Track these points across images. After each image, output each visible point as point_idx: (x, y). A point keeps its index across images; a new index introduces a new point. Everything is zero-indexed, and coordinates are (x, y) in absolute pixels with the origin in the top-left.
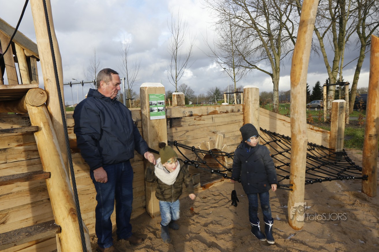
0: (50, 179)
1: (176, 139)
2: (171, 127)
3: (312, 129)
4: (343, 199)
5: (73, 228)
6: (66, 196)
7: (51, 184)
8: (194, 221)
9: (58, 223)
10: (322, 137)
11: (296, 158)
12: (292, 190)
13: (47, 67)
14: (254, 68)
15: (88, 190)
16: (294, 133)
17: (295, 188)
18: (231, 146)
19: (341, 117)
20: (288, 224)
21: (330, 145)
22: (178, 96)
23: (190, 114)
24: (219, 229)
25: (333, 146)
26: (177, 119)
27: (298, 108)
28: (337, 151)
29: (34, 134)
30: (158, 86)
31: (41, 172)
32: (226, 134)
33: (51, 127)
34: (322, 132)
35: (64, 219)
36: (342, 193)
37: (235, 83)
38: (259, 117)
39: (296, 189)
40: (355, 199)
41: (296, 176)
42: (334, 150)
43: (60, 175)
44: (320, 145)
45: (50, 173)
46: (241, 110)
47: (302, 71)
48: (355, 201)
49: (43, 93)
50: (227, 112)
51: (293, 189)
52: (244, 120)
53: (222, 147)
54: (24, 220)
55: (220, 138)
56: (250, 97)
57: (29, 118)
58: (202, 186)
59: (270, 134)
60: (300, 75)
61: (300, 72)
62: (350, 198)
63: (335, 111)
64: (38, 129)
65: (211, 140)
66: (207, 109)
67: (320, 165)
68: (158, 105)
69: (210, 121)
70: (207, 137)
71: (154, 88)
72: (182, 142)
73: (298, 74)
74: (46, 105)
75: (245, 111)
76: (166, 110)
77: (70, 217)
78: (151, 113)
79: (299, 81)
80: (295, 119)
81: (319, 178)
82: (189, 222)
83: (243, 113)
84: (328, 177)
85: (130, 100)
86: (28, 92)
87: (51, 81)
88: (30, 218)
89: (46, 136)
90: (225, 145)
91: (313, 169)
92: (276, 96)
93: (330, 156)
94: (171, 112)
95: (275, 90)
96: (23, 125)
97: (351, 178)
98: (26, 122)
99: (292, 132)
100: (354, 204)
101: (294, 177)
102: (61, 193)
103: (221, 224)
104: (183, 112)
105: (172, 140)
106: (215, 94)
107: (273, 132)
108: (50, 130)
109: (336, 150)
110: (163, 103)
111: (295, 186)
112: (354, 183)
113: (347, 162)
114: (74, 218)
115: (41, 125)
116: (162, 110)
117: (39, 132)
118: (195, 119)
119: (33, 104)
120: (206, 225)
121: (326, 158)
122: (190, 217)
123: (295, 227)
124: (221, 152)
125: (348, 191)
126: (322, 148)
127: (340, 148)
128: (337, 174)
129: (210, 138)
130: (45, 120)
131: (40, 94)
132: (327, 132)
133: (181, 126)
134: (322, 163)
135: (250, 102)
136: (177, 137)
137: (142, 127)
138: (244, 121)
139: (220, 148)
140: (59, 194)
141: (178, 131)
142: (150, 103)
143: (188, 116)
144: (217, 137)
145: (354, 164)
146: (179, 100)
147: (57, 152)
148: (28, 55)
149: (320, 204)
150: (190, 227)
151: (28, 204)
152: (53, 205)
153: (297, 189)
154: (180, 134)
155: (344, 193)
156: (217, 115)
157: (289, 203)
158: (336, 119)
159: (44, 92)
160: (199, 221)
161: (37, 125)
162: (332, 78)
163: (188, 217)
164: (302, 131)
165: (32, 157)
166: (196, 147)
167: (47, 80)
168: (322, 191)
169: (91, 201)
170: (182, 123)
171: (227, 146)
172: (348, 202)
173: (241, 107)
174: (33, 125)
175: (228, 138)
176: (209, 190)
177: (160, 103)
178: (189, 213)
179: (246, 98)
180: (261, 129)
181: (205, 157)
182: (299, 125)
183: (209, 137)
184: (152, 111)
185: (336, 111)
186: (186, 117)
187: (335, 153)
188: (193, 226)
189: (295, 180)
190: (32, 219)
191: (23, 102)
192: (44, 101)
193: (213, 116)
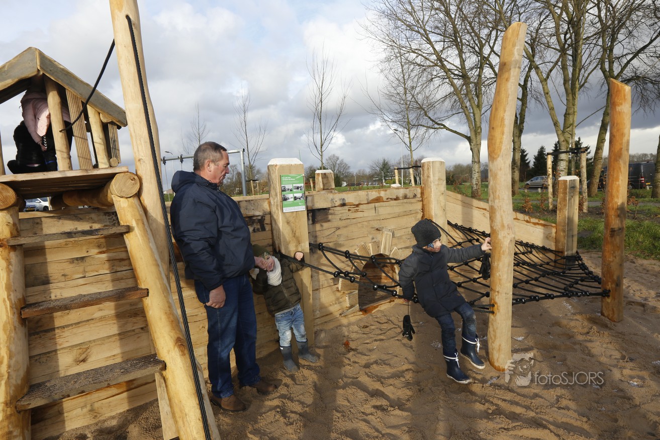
0: (147, 297)
1: (321, 240)
2: (314, 222)
3: (527, 222)
4: (572, 325)
5: (181, 364)
6: (170, 322)
7: (150, 305)
8: (349, 360)
9: (162, 358)
10: (544, 233)
11: (498, 265)
12: (493, 313)
13: (139, 142)
14: (442, 128)
15: (196, 315)
16: (494, 228)
17: (498, 309)
18: (404, 250)
19: (573, 202)
20: (488, 362)
21: (556, 246)
22: (325, 176)
23: (341, 202)
24: (387, 371)
25: (561, 247)
26: (322, 211)
27: (499, 190)
28: (568, 254)
29: (125, 236)
30: (293, 163)
31: (136, 288)
32: (395, 232)
33: (146, 226)
34: (544, 225)
35: (169, 351)
36: (571, 318)
37: (411, 153)
38: (445, 205)
39: (499, 312)
40: (590, 325)
41: (498, 292)
42: (562, 252)
43: (162, 292)
44: (541, 246)
45: (148, 289)
46: (419, 195)
47: (505, 137)
48: (591, 329)
49: (134, 178)
50: (397, 199)
51: (495, 312)
52: (423, 210)
53: (391, 251)
54: (110, 357)
55: (388, 238)
56: (431, 176)
57: (115, 214)
58: (361, 310)
59: (463, 230)
60: (501, 142)
61: (501, 138)
62: (584, 324)
63: (563, 193)
64: (129, 229)
65: (373, 240)
66: (367, 195)
67: (538, 276)
68: (294, 190)
69: (372, 213)
70: (368, 236)
71: (287, 165)
72: (331, 245)
73: (498, 141)
74: (138, 195)
75: (425, 197)
76: (306, 197)
77: (177, 349)
78: (285, 202)
79: (500, 151)
80: (496, 207)
81: (534, 294)
82: (343, 362)
83: (421, 199)
84: (550, 292)
85: (251, 181)
86: (115, 178)
87: (144, 162)
88: (118, 354)
89: (140, 239)
90: (395, 248)
91: (527, 282)
92: (476, 171)
93: (555, 262)
94: (313, 200)
95: (475, 162)
96: (106, 224)
97: (585, 294)
98: (109, 219)
99: (491, 227)
100: (588, 333)
101: (496, 293)
102: (164, 317)
103: (389, 365)
104: (332, 200)
105: (316, 241)
106: (382, 169)
107: (468, 228)
108: (145, 231)
109: (566, 253)
110: (301, 187)
111: (497, 307)
112: (591, 302)
113: (581, 271)
114: (182, 351)
115: (133, 224)
116: (299, 199)
117: (131, 233)
118: (349, 210)
119: (122, 194)
120: (367, 366)
121: (550, 265)
122: (344, 354)
123: (499, 367)
124: (390, 259)
125: (580, 313)
126: (543, 249)
127: (572, 250)
128: (564, 289)
129: (373, 239)
130: (139, 217)
131: (131, 181)
132: (552, 226)
133: (329, 221)
134: (541, 273)
135: (431, 182)
136: (324, 237)
137: (271, 224)
138: (423, 212)
139: (387, 253)
140: (161, 319)
141: (324, 228)
142: (283, 188)
143: (339, 206)
144: (382, 237)
145: (591, 273)
146: (325, 182)
147: (156, 260)
148: (105, 121)
149: (538, 334)
150: (343, 369)
151: (115, 335)
152: (153, 333)
153: (501, 311)
154: (327, 233)
155: (575, 317)
156: (382, 203)
157: (490, 332)
158: (565, 205)
159: (136, 177)
160: (357, 361)
161: (128, 224)
162: (564, 141)
163: (340, 354)
164: (506, 225)
165: (119, 269)
166: (351, 252)
167: (139, 160)
168: (541, 315)
169: (201, 331)
170: (330, 217)
171: (399, 249)
172: (581, 330)
173: (419, 190)
174: (122, 223)
175: (400, 238)
176: (372, 315)
177: (298, 188)
178: (342, 349)
179: (426, 178)
180: (449, 223)
181: (366, 267)
182: (502, 217)
183: (371, 237)
184: (285, 199)
185: (565, 193)
186: (335, 207)
187: (564, 258)
188: (349, 367)
189: (497, 297)
190: (120, 355)
191: (107, 192)
192: (135, 190)
193: (377, 204)
